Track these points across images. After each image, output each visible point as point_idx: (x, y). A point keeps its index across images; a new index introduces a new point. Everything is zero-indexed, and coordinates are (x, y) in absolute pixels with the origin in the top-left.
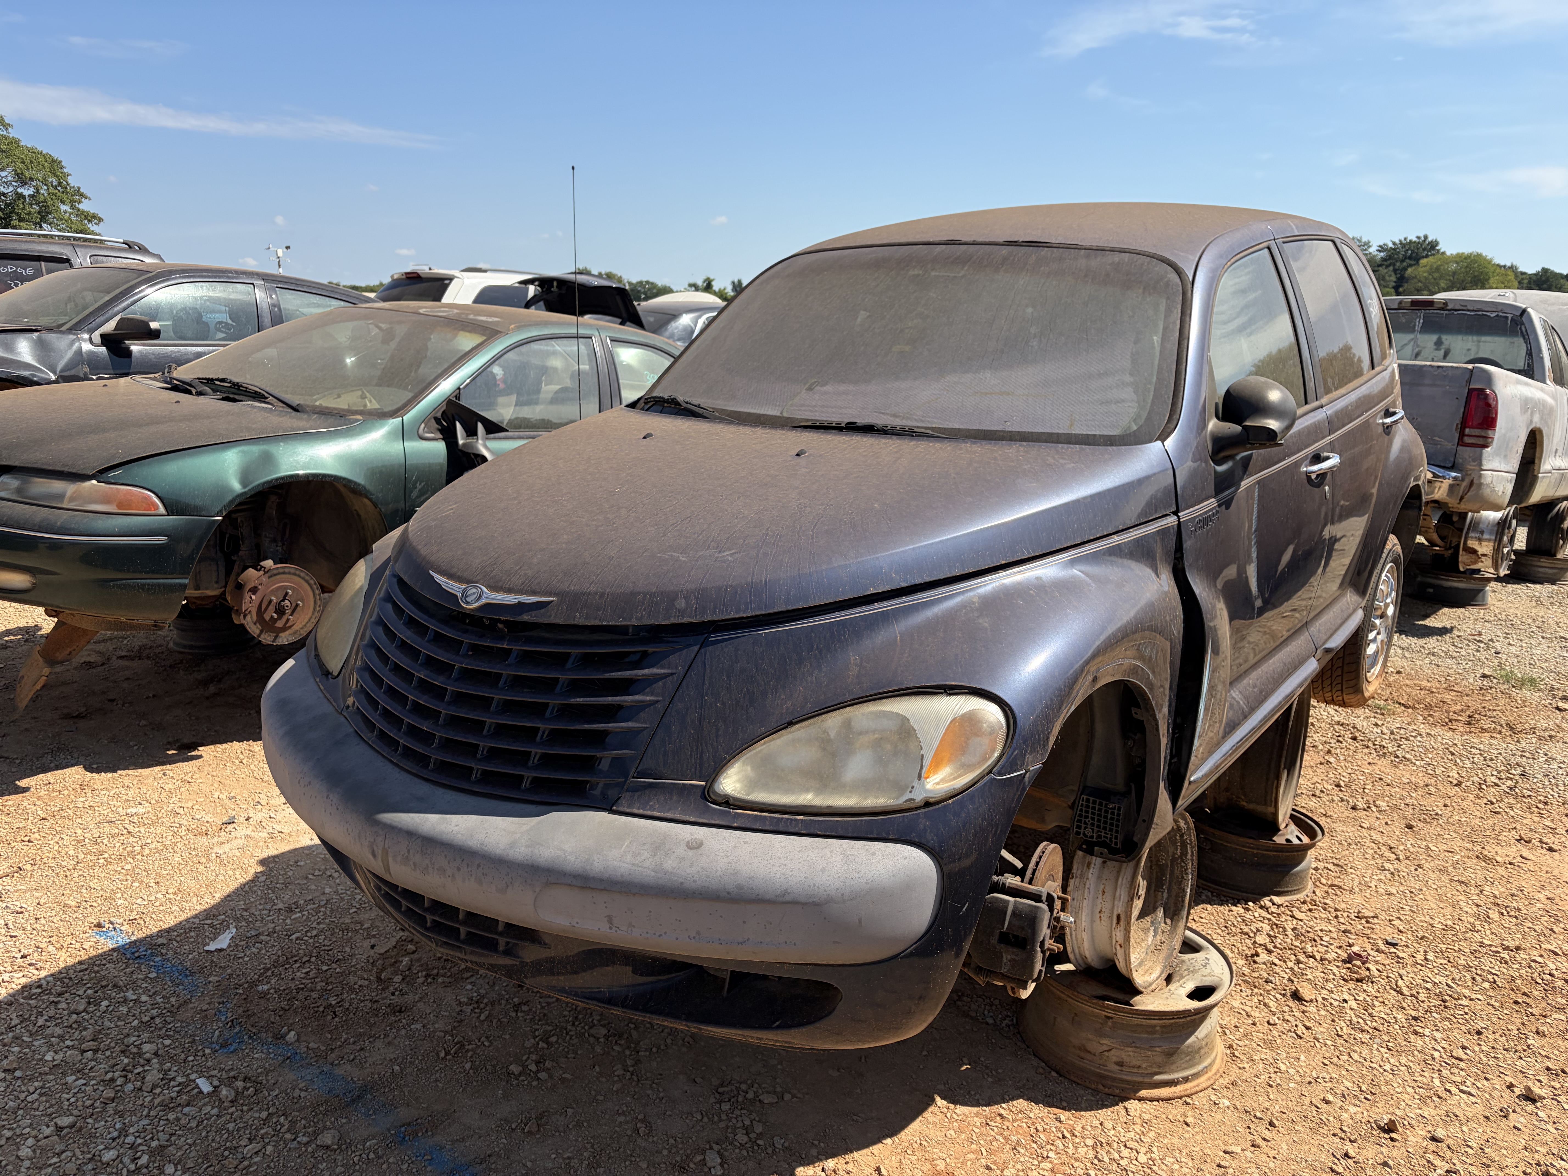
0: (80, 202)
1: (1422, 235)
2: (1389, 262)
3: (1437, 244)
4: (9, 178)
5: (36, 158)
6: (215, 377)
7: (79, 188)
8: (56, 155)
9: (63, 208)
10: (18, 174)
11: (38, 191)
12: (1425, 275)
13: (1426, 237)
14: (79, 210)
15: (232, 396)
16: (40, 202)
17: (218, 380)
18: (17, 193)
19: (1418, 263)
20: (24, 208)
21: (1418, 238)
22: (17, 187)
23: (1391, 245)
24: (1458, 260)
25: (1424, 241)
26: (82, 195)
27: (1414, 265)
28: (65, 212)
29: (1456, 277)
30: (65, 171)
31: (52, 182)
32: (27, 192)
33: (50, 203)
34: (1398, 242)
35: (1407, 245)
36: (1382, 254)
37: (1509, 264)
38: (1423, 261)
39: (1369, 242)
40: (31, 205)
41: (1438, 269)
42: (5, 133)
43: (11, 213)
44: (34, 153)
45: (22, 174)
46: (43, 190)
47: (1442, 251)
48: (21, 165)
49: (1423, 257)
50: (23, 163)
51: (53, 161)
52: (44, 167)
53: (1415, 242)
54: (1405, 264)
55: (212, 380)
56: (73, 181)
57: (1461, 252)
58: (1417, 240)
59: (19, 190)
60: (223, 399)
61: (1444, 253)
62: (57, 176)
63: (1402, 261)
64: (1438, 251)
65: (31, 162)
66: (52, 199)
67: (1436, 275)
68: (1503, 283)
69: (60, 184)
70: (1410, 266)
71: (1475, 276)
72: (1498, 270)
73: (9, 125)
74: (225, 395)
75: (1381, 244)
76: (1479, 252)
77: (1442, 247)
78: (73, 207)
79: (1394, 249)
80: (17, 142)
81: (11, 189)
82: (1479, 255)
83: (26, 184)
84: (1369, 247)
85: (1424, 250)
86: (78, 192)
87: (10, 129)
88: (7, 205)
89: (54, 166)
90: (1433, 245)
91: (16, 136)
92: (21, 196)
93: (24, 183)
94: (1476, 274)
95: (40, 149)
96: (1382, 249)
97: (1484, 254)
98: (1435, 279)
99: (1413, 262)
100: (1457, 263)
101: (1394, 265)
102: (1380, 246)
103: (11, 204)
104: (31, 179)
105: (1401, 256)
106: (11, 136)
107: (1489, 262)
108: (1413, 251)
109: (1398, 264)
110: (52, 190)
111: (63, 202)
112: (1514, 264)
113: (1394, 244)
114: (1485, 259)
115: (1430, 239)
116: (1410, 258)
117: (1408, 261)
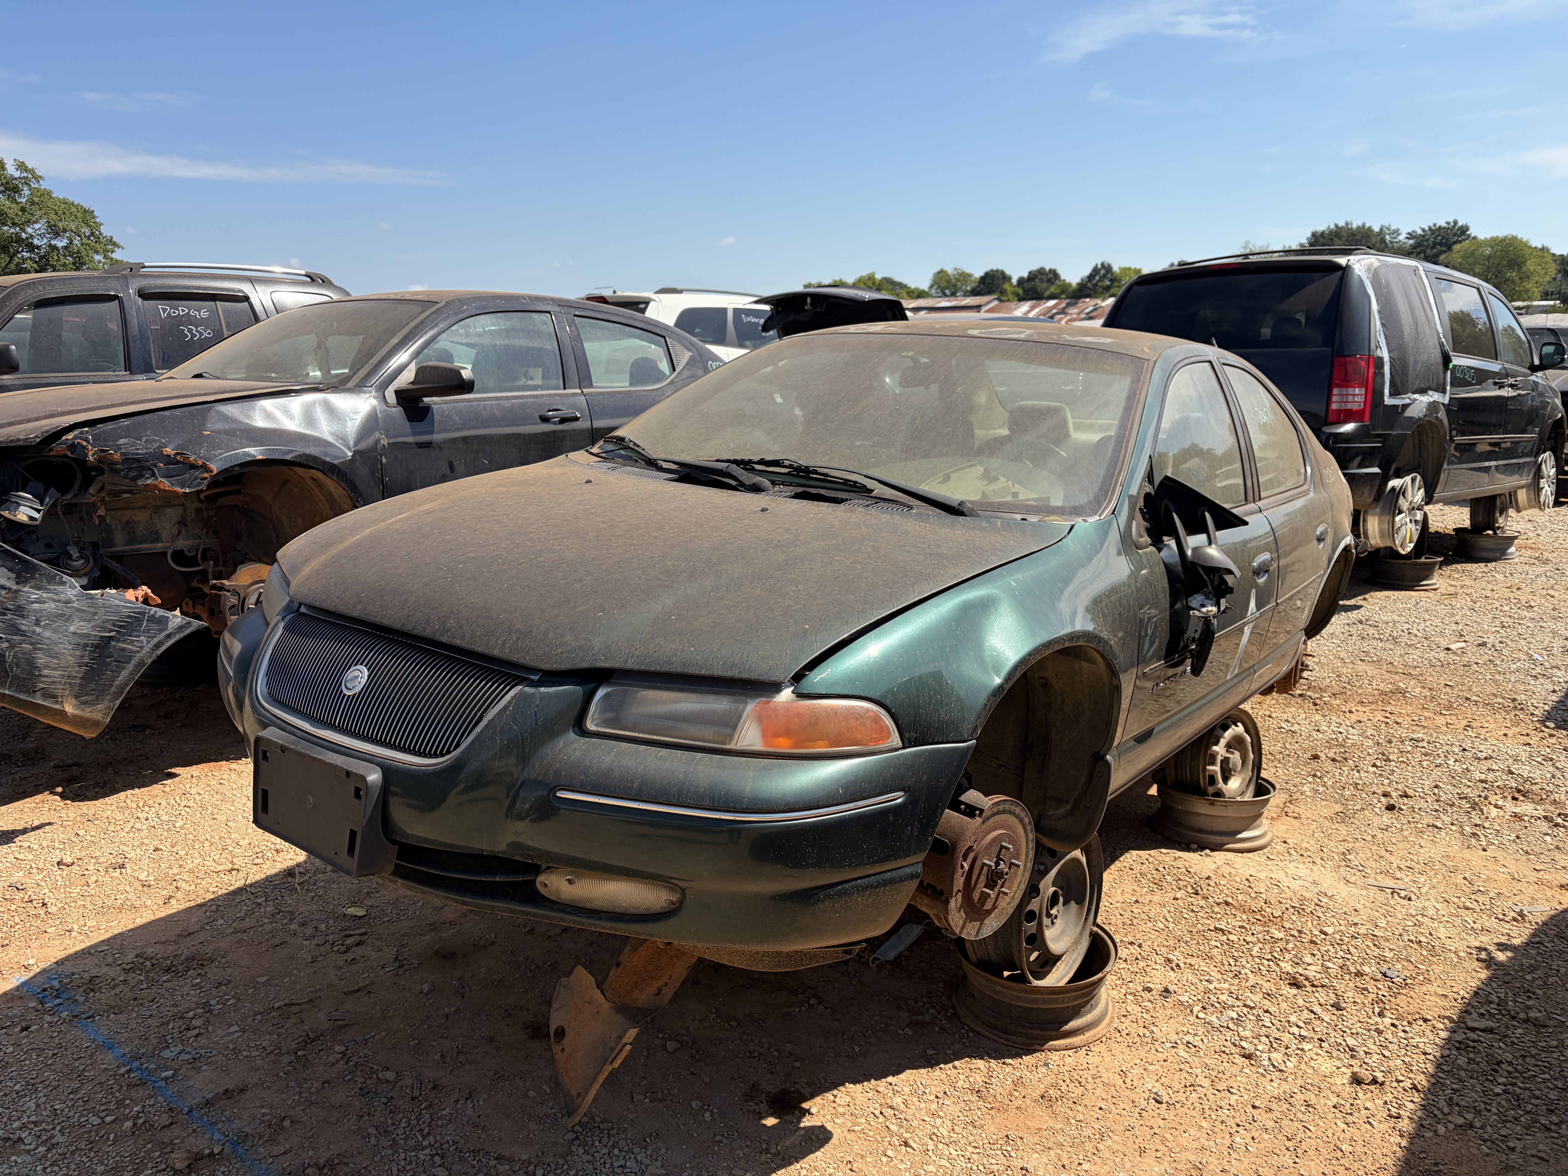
0: (113, 252)
1: (1451, 220)
2: (1419, 249)
3: (1468, 228)
4: (43, 231)
5: (67, 209)
6: (756, 458)
7: (112, 238)
8: (86, 205)
9: (97, 258)
10: (50, 227)
11: (71, 243)
12: (1459, 260)
13: (1455, 222)
14: (112, 259)
15: (813, 491)
16: (74, 253)
17: (762, 462)
18: (50, 246)
19: (1450, 249)
20: (58, 260)
21: (1448, 223)
22: (51, 239)
23: (1420, 232)
24: (1493, 243)
25: (1454, 226)
26: (115, 244)
27: (1445, 252)
28: (100, 262)
29: (1491, 260)
30: (98, 220)
31: (84, 233)
32: (61, 243)
33: (84, 253)
34: (1427, 229)
35: (1436, 231)
36: (1411, 242)
37: (1540, 246)
38: (1457, 247)
39: (1398, 230)
40: (65, 256)
41: (1472, 254)
42: (37, 186)
43: (46, 265)
44: (66, 203)
45: (55, 226)
46: (77, 241)
47: (1473, 235)
48: (54, 217)
49: (1455, 243)
50: (56, 214)
51: (85, 211)
52: (76, 218)
53: (1444, 228)
54: (1435, 251)
55: (750, 462)
56: (106, 231)
57: (1495, 235)
58: (1447, 226)
59: (53, 242)
60: (797, 496)
61: (1475, 238)
62: (90, 226)
63: (1433, 247)
64: (1469, 236)
65: (64, 213)
66: (86, 249)
67: (1470, 260)
68: (1540, 265)
69: (92, 234)
70: (1441, 252)
71: (1511, 260)
72: (1535, 253)
73: (40, 177)
74: (800, 490)
75: (1410, 231)
76: (1515, 234)
77: (1473, 232)
78: (105, 257)
79: (1423, 236)
80: (49, 193)
81: (45, 241)
82: (1514, 238)
83: (59, 235)
84: (1399, 235)
85: (1454, 235)
86: (111, 241)
87: (41, 182)
88: (41, 258)
89: (87, 215)
90: (1464, 230)
91: (47, 188)
92: (54, 248)
93: (57, 235)
94: (1512, 257)
95: (71, 199)
96: (1411, 236)
97: (1519, 237)
98: (1470, 265)
99: (1445, 249)
100: (1492, 247)
101: (1425, 252)
102: (1409, 234)
103: (45, 256)
104: (65, 231)
105: (1431, 244)
106: (43, 188)
107: (1526, 244)
108: (1443, 238)
109: (1428, 251)
110: (85, 241)
111: (97, 252)
112: (1546, 245)
113: (1423, 230)
114: (1521, 241)
115: (1460, 224)
116: (1441, 244)
117: (1438, 247)
